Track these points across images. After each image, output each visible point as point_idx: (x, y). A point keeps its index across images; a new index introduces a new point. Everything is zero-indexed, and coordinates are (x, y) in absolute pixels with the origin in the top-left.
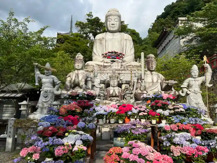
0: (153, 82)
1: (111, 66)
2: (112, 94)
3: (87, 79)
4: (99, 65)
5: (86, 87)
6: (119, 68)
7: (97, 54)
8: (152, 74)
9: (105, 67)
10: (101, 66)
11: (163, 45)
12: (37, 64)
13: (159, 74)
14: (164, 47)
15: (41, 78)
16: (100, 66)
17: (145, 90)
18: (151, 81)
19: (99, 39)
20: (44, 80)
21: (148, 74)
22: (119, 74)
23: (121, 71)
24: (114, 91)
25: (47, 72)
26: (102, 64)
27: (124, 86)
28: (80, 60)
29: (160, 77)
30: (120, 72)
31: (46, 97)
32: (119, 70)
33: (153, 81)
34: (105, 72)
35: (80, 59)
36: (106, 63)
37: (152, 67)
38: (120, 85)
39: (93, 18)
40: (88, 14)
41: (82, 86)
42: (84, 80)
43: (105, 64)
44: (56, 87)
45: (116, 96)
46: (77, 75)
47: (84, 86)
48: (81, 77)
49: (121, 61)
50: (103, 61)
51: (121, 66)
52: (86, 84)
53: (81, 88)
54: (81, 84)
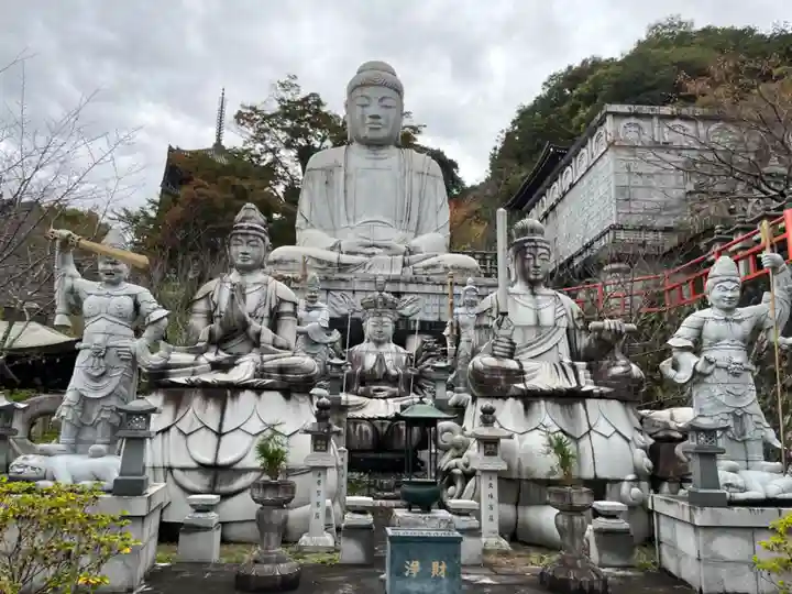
0: (538, 324)
1: (368, 266)
2: (372, 369)
3: (278, 307)
4: (320, 261)
5: (274, 340)
8: (534, 294)
9: (343, 267)
10: (330, 264)
11: (548, 201)
12: (65, 232)
13: (559, 294)
14: (553, 208)
15: (82, 295)
16: (325, 266)
17: (511, 358)
18: (531, 321)
19: (322, 169)
21: (518, 294)
22: (398, 294)
23: (406, 283)
24: (380, 359)
25: (110, 267)
26: (333, 256)
27: (415, 343)
28: (254, 232)
29: (566, 306)
30: (402, 288)
31: (97, 379)
32: (396, 281)
33: (538, 320)
34: (343, 285)
35: (252, 228)
36: (348, 253)
37: (535, 267)
38: (400, 339)
39: (299, 97)
40: (282, 81)
41: (258, 335)
42: (265, 312)
43: (345, 259)
44: (145, 334)
45: (388, 379)
46: (239, 292)
47: (267, 335)
48: (252, 299)
49: (403, 248)
50: (336, 247)
51: (404, 265)
52: (274, 327)
53: (256, 343)
54: (255, 326)
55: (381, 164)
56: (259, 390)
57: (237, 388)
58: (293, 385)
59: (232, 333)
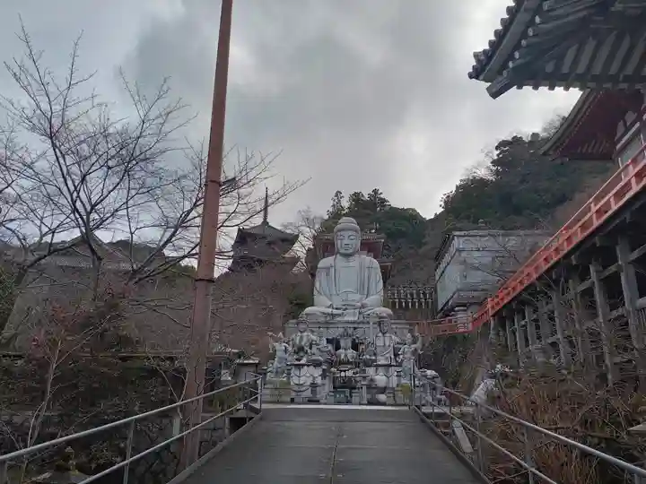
0: (384, 346)
1: (344, 315)
4: (324, 313)
5: (311, 352)
6: (356, 319)
7: (321, 291)
10: (329, 314)
14: (443, 272)
15: (275, 346)
18: (382, 344)
19: (324, 268)
20: (277, 348)
22: (355, 328)
23: (359, 323)
24: (346, 356)
26: (330, 310)
29: (393, 340)
30: (356, 326)
32: (354, 322)
34: (334, 325)
36: (336, 309)
38: (355, 347)
41: (307, 351)
42: (308, 344)
43: (335, 312)
45: (348, 363)
46: (301, 338)
47: (309, 351)
48: (305, 339)
49: (359, 304)
50: (331, 306)
51: (360, 313)
52: (311, 348)
53: (306, 353)
54: (306, 348)
55: (351, 264)
56: (308, 366)
57: (303, 365)
58: (317, 364)
59: (300, 350)
